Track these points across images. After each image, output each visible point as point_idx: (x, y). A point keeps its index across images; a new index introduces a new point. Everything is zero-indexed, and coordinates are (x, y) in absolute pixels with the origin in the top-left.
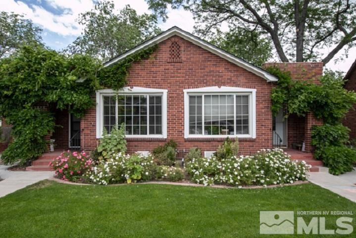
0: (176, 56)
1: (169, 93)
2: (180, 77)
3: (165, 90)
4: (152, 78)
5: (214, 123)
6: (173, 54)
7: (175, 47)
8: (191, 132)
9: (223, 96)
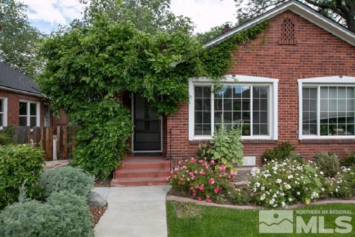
0: (290, 37)
1: (280, 83)
2: (293, 63)
3: (275, 79)
4: (258, 64)
6: (285, 35)
7: (287, 25)
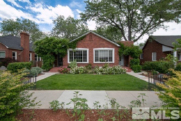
0: (91, 39)
2: (92, 45)
3: (88, 49)
4: (84, 45)
5: (102, 58)
7: (91, 36)
8: (95, 61)
9: (105, 51)
